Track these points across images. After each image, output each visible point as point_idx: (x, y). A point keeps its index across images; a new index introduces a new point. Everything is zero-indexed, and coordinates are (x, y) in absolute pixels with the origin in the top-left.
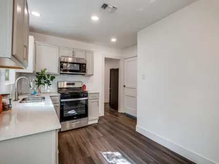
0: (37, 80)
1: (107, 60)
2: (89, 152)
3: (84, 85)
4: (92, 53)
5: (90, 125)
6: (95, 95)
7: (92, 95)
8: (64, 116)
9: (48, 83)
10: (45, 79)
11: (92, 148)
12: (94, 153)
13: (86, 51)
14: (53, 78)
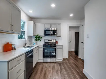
0: (36, 39)
1: (70, 27)
2: (48, 76)
3: (57, 41)
4: (60, 24)
5: (57, 62)
6: (61, 46)
7: (59, 46)
8: (45, 55)
9: (40, 40)
10: (39, 38)
11: (51, 74)
12: (50, 77)
13: (57, 24)
14: (41, 38)
